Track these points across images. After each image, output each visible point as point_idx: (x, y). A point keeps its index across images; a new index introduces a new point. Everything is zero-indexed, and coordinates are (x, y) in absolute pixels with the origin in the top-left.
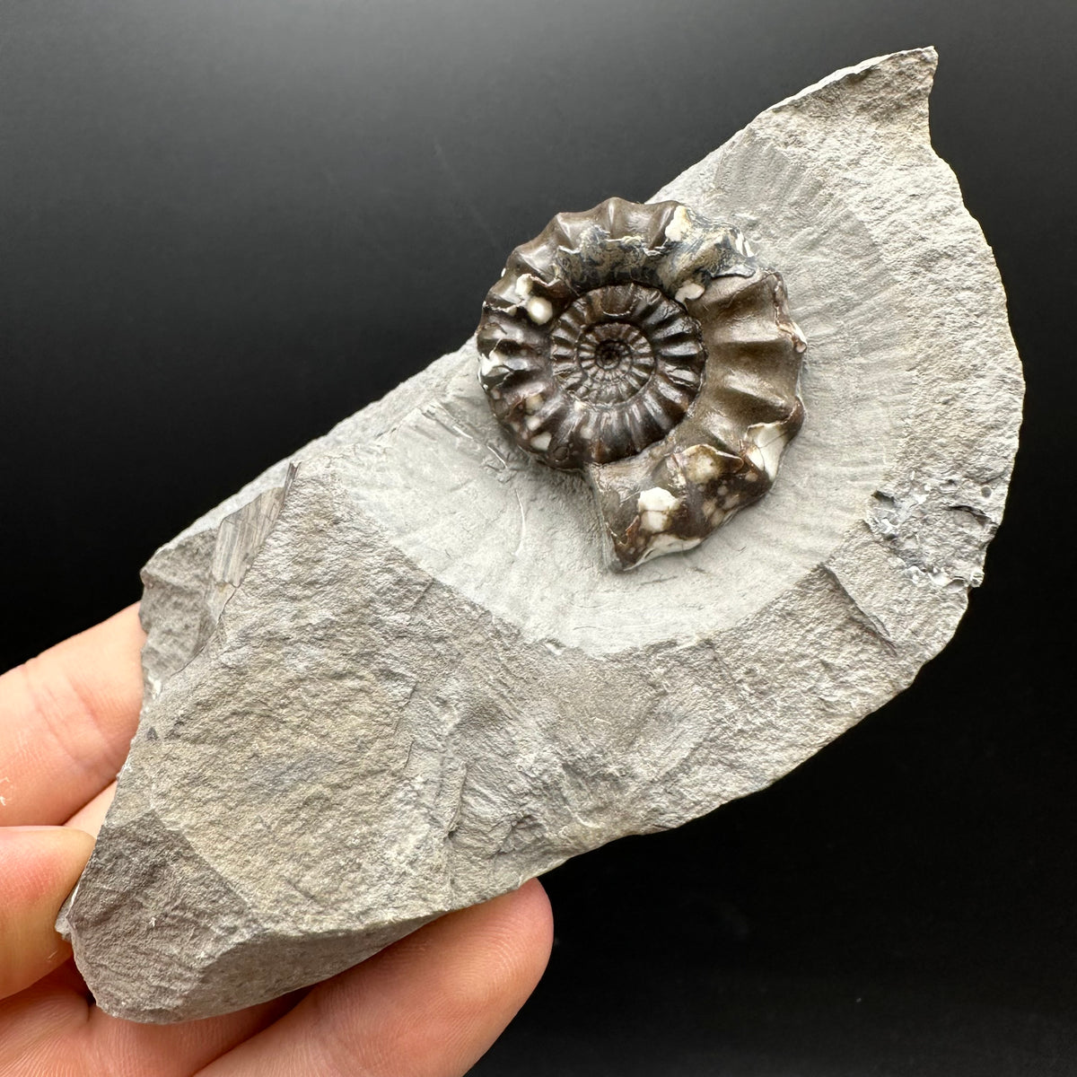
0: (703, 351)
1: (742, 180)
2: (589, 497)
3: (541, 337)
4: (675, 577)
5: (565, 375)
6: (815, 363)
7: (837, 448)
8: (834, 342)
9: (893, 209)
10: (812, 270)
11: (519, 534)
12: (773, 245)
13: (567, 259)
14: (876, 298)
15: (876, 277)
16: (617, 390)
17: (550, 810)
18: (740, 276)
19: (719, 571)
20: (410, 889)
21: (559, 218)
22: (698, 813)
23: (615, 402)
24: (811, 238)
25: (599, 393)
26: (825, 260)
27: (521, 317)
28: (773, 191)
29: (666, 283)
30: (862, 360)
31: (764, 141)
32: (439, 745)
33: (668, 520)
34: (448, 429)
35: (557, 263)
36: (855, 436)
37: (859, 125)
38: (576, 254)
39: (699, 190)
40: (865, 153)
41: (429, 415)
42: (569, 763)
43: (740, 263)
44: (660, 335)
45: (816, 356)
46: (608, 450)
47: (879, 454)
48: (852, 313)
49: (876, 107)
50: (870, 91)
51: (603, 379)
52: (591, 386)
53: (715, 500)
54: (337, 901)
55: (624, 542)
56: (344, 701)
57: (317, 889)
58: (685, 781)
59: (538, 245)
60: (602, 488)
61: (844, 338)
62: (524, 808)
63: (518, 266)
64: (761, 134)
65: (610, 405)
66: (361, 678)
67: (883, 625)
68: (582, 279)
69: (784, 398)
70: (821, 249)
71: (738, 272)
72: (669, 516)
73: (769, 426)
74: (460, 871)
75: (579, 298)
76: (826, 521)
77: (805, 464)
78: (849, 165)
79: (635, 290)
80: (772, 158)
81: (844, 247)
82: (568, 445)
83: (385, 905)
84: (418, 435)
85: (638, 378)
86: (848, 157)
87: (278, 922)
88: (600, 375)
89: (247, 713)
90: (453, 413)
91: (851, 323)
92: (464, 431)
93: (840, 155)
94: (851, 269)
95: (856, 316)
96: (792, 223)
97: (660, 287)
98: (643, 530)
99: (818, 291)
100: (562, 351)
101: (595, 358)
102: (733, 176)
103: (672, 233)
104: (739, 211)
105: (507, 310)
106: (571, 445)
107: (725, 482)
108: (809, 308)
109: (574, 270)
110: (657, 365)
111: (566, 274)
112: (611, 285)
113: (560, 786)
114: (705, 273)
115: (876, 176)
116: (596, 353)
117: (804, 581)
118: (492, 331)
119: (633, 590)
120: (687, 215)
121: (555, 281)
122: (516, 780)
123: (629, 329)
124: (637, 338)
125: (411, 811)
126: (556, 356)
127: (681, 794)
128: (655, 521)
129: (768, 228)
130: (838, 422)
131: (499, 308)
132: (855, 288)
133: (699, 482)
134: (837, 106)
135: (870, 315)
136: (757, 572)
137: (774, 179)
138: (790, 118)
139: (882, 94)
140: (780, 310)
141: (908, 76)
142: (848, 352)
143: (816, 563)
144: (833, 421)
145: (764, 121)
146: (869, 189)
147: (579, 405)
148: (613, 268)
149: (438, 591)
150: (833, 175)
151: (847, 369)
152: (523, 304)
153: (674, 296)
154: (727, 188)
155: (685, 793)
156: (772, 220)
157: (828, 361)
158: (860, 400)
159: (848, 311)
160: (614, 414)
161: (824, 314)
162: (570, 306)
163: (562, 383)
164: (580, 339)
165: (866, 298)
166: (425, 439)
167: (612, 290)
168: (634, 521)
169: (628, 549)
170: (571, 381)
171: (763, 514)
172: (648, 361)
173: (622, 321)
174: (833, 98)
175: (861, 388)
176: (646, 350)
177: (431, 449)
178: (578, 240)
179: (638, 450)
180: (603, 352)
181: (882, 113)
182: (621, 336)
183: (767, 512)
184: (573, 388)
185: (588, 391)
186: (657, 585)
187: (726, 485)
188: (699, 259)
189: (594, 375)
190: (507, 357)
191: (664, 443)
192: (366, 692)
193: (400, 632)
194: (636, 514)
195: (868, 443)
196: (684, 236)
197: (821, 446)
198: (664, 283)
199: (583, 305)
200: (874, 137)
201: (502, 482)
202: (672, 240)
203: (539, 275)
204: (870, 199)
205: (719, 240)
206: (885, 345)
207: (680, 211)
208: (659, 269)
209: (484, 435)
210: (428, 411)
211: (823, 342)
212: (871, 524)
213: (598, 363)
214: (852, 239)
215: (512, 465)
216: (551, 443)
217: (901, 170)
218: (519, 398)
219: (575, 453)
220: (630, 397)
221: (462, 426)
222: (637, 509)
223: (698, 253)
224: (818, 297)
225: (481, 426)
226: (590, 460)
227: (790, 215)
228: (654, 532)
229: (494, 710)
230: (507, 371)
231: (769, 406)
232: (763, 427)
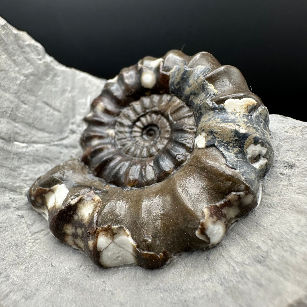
142: (224, 278)
151: (209, 284)
232: (128, 236)
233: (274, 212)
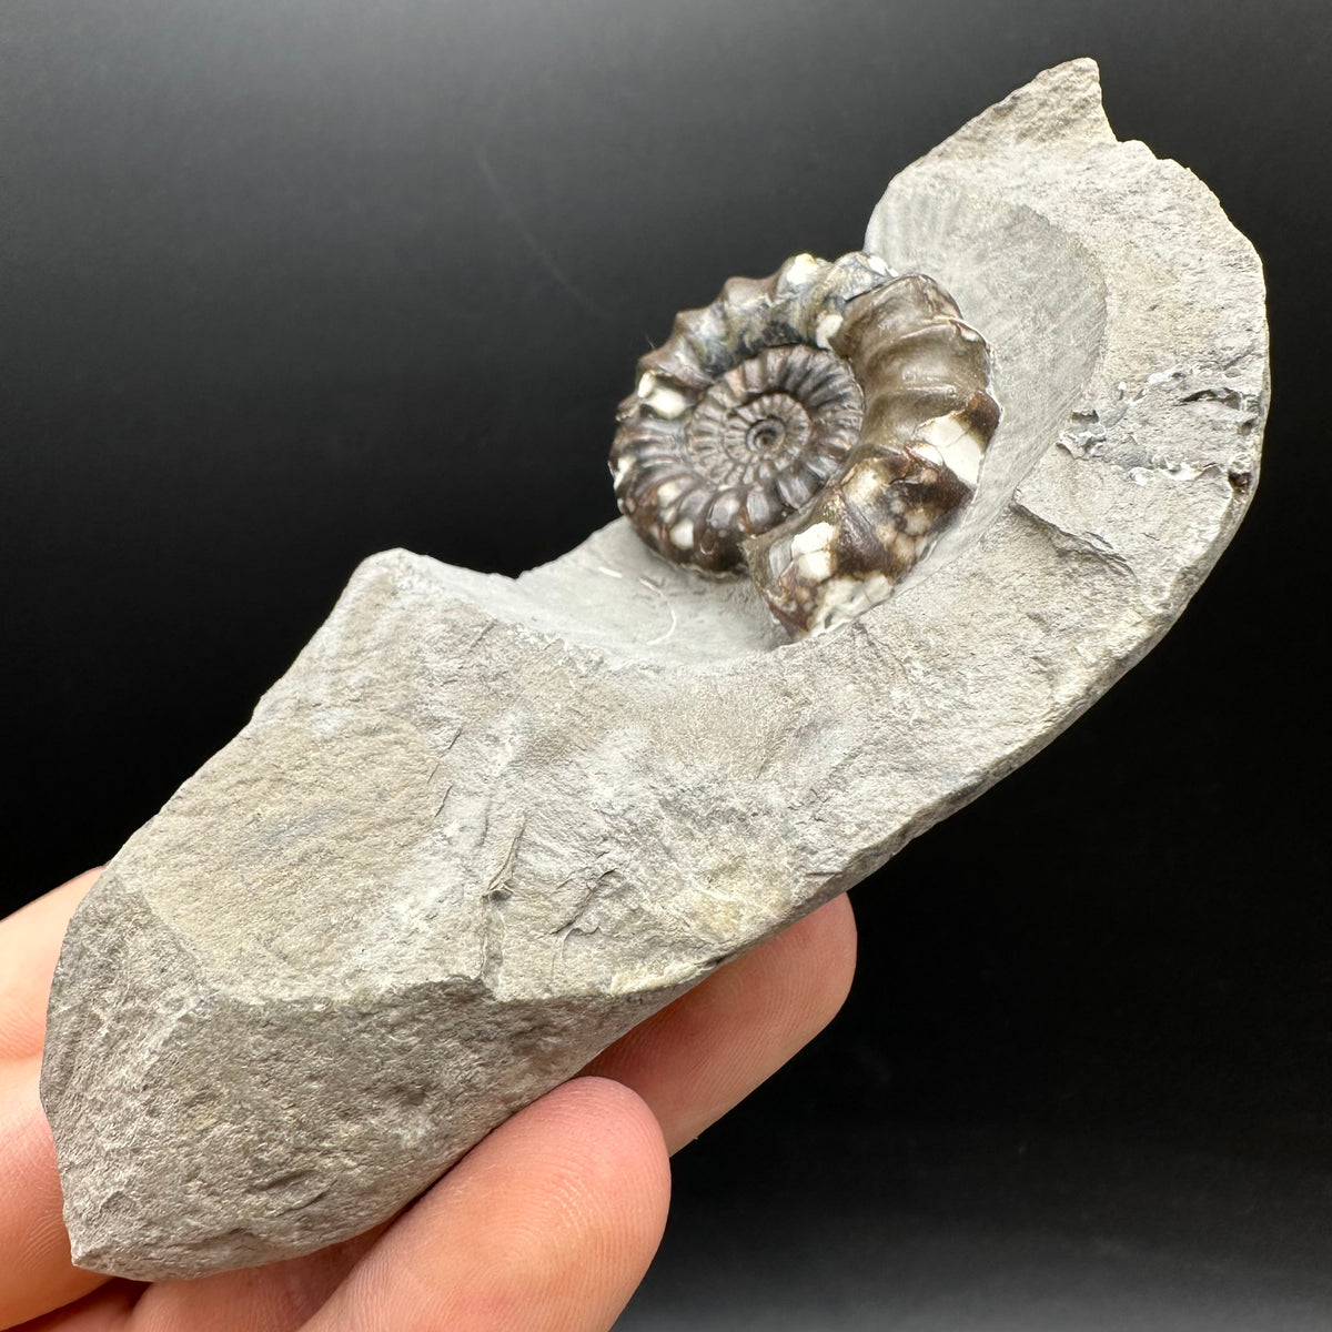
17: (648, 868)
20: (423, 952)
22: (866, 840)
32: (486, 787)
42: (669, 798)
49: (1038, 129)
54: (318, 964)
56: (373, 755)
57: (293, 946)
58: (839, 798)
62: (603, 859)
66: (397, 731)
67: (1100, 539)
74: (512, 951)
83: (383, 969)
87: (232, 983)
89: (256, 780)
92: (613, 571)
113: (657, 828)
122: (589, 822)
125: (437, 861)
127: (836, 817)
134: (991, 142)
138: (936, 166)
139: (1041, 115)
141: (1067, 89)
149: (502, 633)
155: (842, 815)
181: (1046, 133)
192: (402, 743)
193: (449, 676)
212: (1067, 442)
215: (669, 591)
229: (561, 741)
232: (934, 422)
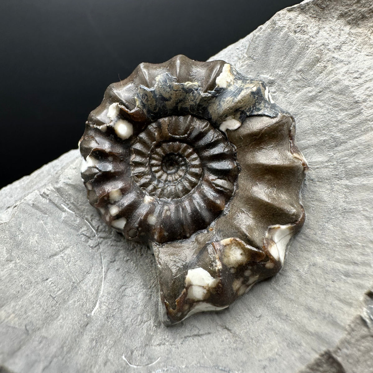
0: (237, 166)
1: (266, 52)
2: (151, 261)
3: (124, 148)
4: (209, 333)
5: (140, 175)
6: (312, 180)
7: (330, 246)
8: (327, 167)
9: (367, 79)
10: (311, 116)
11: (97, 293)
12: (284, 97)
13: (146, 94)
14: (358, 139)
15: (358, 124)
16: (175, 188)
18: (267, 116)
19: (242, 333)
21: (142, 65)
23: (173, 198)
24: (311, 94)
25: (163, 190)
26: (320, 110)
27: (110, 133)
28: (286, 62)
29: (214, 117)
30: (347, 182)
31: (281, 28)
33: (207, 293)
34: (57, 207)
35: (138, 97)
36: (345, 239)
37: (339, 26)
38: (151, 91)
39: (236, 58)
40: (344, 43)
41: (44, 195)
43: (267, 108)
44: (207, 153)
45: (314, 176)
46: (166, 234)
47: (366, 258)
48: (340, 148)
50: (347, 5)
51: (166, 181)
52: (157, 185)
53: (241, 279)
55: (174, 309)
59: (126, 84)
60: (160, 264)
61: (333, 165)
63: (111, 97)
64: (279, 24)
65: (170, 200)
68: (155, 110)
69: (295, 208)
70: (317, 102)
71: (266, 114)
72: (208, 291)
73: (284, 227)
75: (153, 122)
76: (327, 309)
77: (305, 254)
78: (335, 49)
79: (192, 120)
80: (286, 40)
81: (334, 102)
82: (137, 228)
84: (34, 210)
85: (190, 182)
86: (334, 44)
88: (164, 177)
90: (62, 195)
91: (338, 155)
92: (68, 208)
93: (329, 42)
94: (339, 118)
95: (342, 151)
96: (298, 84)
97: (209, 120)
98: (189, 299)
99: (315, 131)
100: (138, 159)
101: (161, 166)
102: (259, 50)
103: (221, 82)
104: (262, 73)
105: (100, 127)
106: (140, 229)
107: (250, 267)
108: (308, 142)
109: (149, 102)
110: (204, 174)
111: (144, 105)
112: (175, 115)
114: (243, 112)
115: (352, 58)
116: (162, 162)
117: (314, 365)
118: (89, 142)
119: (178, 342)
120: (231, 71)
121: (136, 109)
123: (186, 147)
124: (191, 154)
126: (133, 162)
128: (198, 293)
129: (281, 86)
130: (330, 226)
131: (95, 126)
132: (341, 131)
133: (231, 266)
134: (326, 12)
135: (353, 151)
136: (273, 343)
137: (287, 54)
138: (298, 16)
139: (354, 7)
140: (293, 142)
142: (337, 175)
143: (324, 349)
144: (326, 224)
145: (282, 16)
146: (349, 65)
147: (148, 199)
148: (177, 104)
150: (326, 54)
151: (336, 187)
152: (112, 124)
153: (219, 127)
154: (255, 58)
156: (285, 81)
157: (321, 180)
158: (347, 212)
159: (336, 146)
160: (173, 207)
161: (319, 147)
162: (146, 127)
163: (137, 182)
164: (152, 151)
165: (350, 139)
166: (39, 214)
167: (176, 120)
168: (182, 293)
169: (177, 314)
170: (143, 181)
171: (274, 289)
172: (197, 170)
173: (181, 141)
174: (324, 6)
175: (347, 203)
176: (197, 162)
177: (42, 222)
178: (154, 82)
179: (188, 235)
180: (167, 161)
182: (180, 151)
183: (277, 288)
184: (145, 185)
185: (155, 189)
186: (196, 339)
187: (251, 270)
188: (239, 102)
189: (160, 177)
190: (97, 161)
191: (206, 232)
194: (184, 287)
195: (356, 246)
196: (229, 85)
197: (317, 243)
198: (213, 117)
199: (156, 128)
200: (349, 34)
201: (92, 247)
202: (220, 87)
203: (124, 105)
204: (351, 72)
205: (254, 89)
206: (365, 173)
207: (226, 67)
208: (209, 107)
209: (82, 212)
210: (44, 193)
211: (318, 166)
212: (368, 321)
213: (164, 168)
214: (340, 97)
215: (101, 234)
216: (125, 225)
217: (367, 55)
218: (105, 191)
219: (143, 234)
220: (184, 195)
221: (68, 205)
222: (184, 283)
223: (239, 97)
224: (315, 135)
225: (81, 205)
226: (153, 240)
227: (296, 79)
228: (196, 300)
230: (97, 171)
231: (285, 213)
232: (279, 228)
233: (301, 116)
